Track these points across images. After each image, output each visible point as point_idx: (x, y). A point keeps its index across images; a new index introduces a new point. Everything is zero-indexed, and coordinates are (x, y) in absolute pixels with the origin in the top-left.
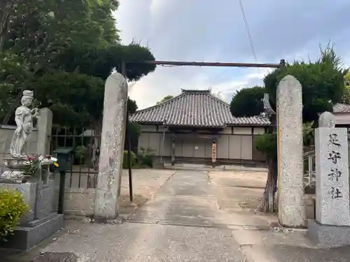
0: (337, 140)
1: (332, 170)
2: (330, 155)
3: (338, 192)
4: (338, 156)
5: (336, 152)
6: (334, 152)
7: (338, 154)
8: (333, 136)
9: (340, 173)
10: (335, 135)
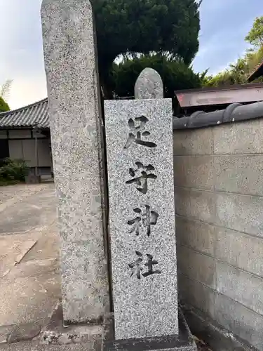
0: (147, 133)
1: (137, 210)
2: (132, 172)
3: (151, 262)
4: (149, 172)
5: (145, 163)
6: (139, 164)
7: (150, 167)
8: (137, 123)
9: (155, 214)
10: (143, 119)
